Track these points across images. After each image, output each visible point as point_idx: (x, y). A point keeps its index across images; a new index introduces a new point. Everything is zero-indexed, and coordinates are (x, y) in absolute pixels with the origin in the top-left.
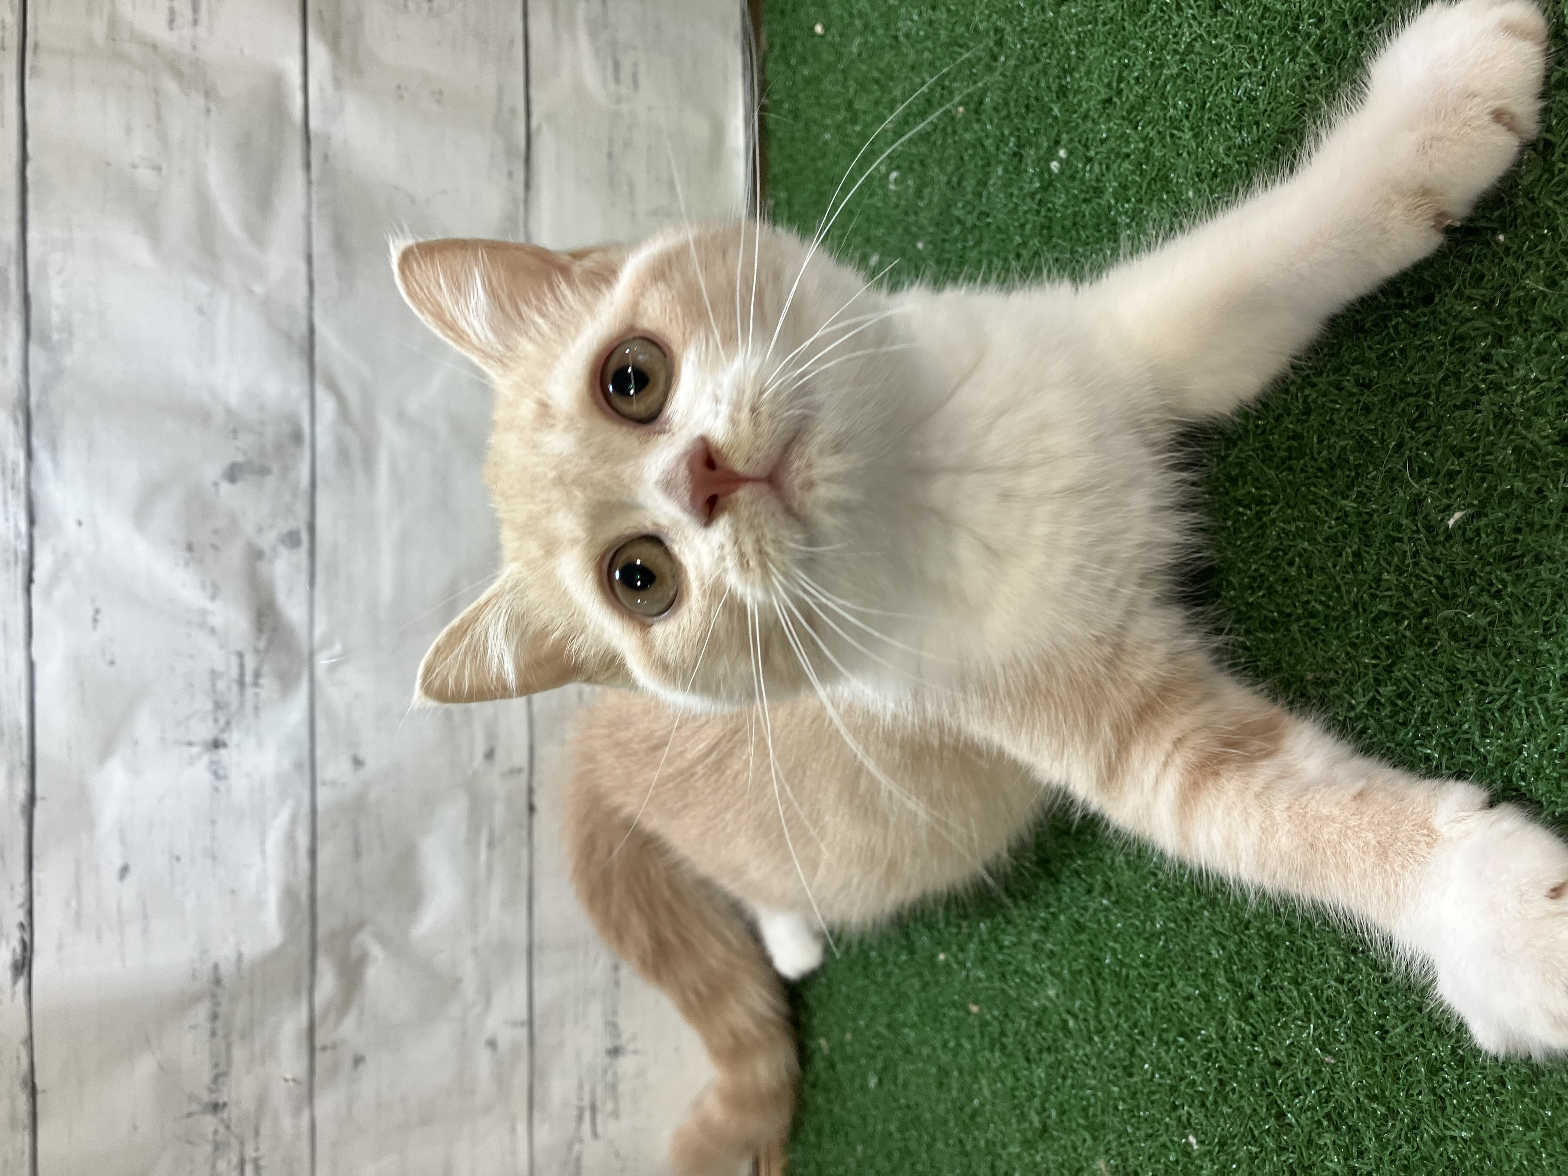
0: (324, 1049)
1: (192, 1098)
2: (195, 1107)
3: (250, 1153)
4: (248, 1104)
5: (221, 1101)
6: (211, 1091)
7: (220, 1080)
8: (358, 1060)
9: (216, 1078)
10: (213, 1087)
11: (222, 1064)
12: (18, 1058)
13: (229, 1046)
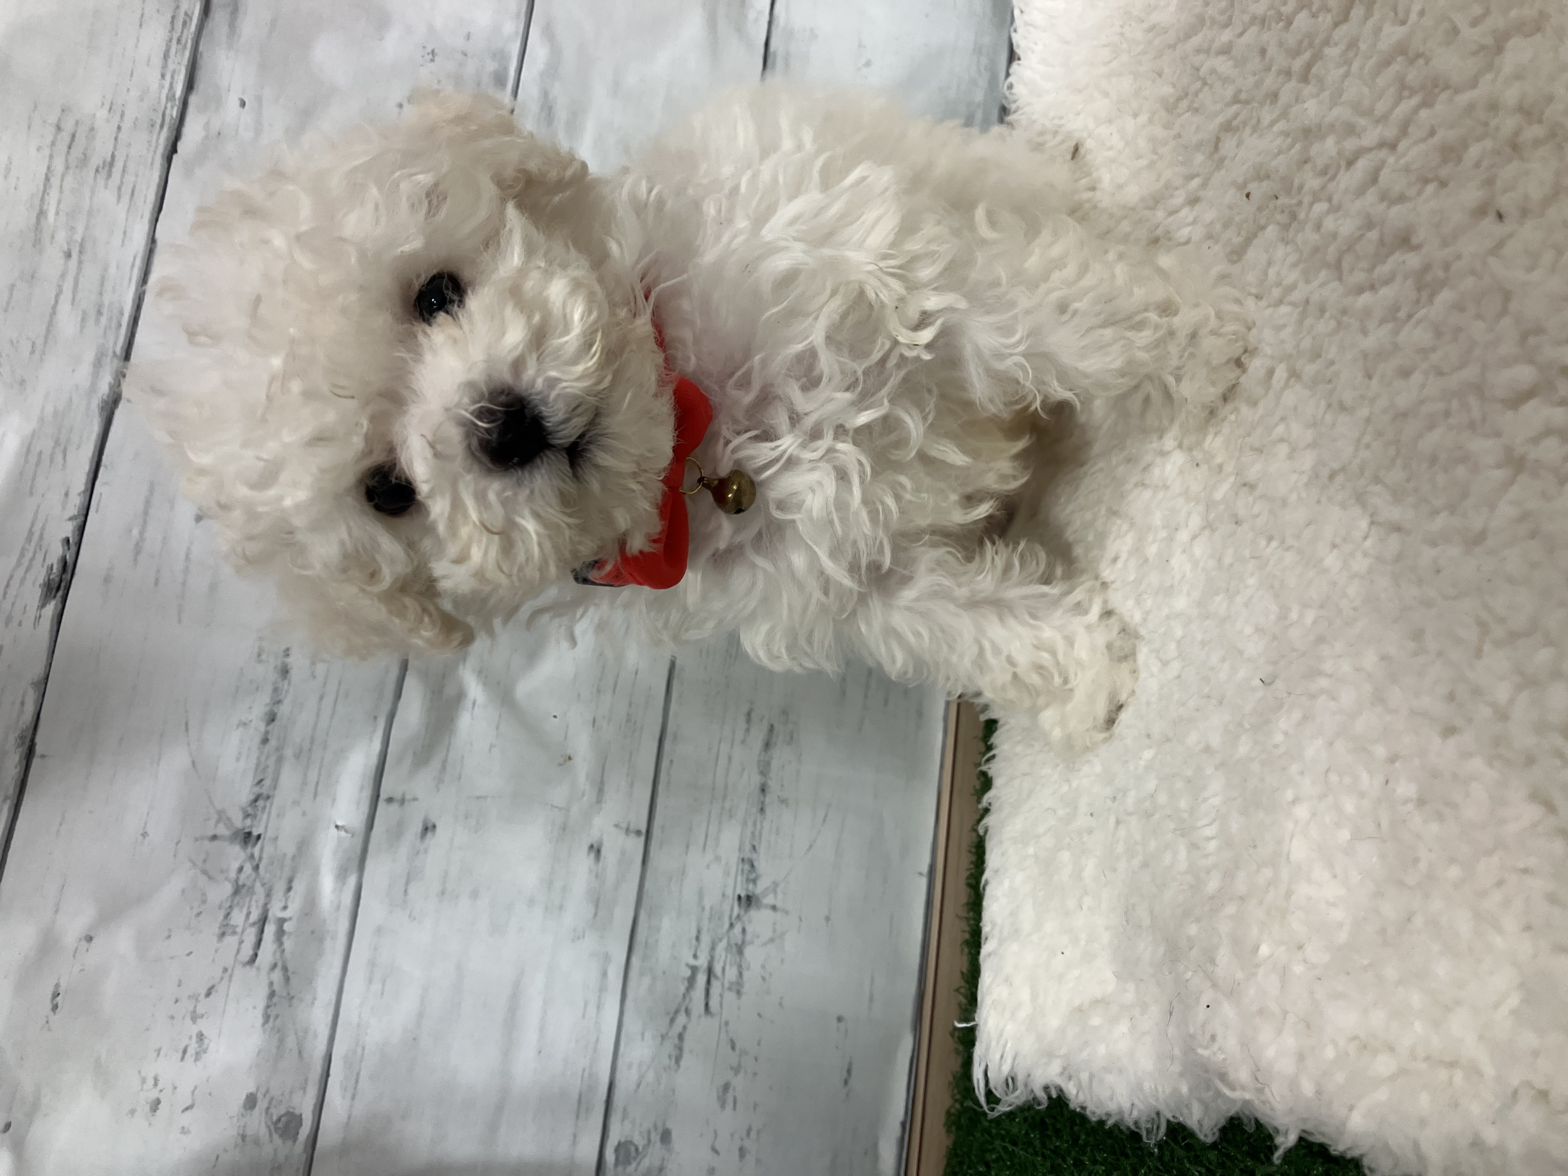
0: (390, 800)
1: (222, 817)
2: (222, 830)
3: (275, 911)
4: (287, 846)
5: (255, 833)
6: (247, 816)
7: (260, 803)
8: (428, 829)
9: (256, 800)
10: (250, 810)
11: (267, 783)
12: (23, 703)
13: (280, 760)
